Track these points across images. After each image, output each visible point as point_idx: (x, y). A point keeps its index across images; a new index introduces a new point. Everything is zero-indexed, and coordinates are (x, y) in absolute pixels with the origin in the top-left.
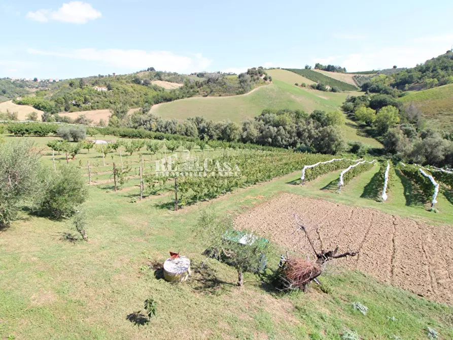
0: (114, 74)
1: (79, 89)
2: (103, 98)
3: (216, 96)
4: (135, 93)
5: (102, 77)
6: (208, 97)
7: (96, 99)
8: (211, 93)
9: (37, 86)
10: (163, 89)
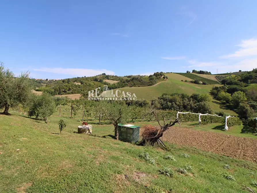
0: (85, 77)
1: (67, 84)
2: (78, 88)
3: (137, 87)
4: (95, 86)
5: (79, 78)
6: (132, 87)
7: (75, 89)
8: (134, 85)
9: (47, 83)
10: (109, 84)
